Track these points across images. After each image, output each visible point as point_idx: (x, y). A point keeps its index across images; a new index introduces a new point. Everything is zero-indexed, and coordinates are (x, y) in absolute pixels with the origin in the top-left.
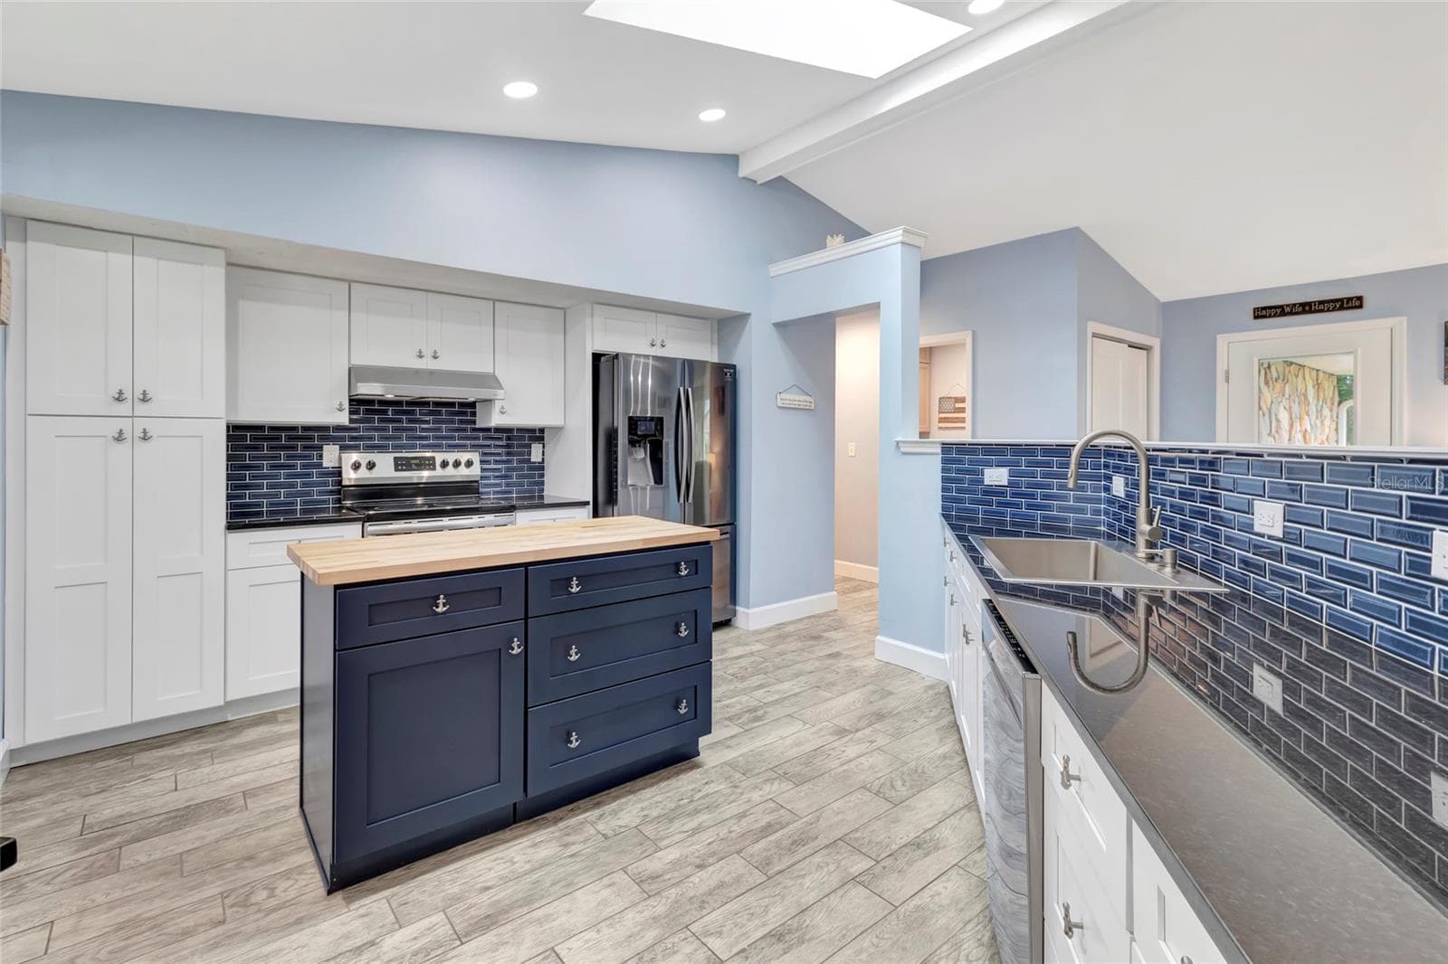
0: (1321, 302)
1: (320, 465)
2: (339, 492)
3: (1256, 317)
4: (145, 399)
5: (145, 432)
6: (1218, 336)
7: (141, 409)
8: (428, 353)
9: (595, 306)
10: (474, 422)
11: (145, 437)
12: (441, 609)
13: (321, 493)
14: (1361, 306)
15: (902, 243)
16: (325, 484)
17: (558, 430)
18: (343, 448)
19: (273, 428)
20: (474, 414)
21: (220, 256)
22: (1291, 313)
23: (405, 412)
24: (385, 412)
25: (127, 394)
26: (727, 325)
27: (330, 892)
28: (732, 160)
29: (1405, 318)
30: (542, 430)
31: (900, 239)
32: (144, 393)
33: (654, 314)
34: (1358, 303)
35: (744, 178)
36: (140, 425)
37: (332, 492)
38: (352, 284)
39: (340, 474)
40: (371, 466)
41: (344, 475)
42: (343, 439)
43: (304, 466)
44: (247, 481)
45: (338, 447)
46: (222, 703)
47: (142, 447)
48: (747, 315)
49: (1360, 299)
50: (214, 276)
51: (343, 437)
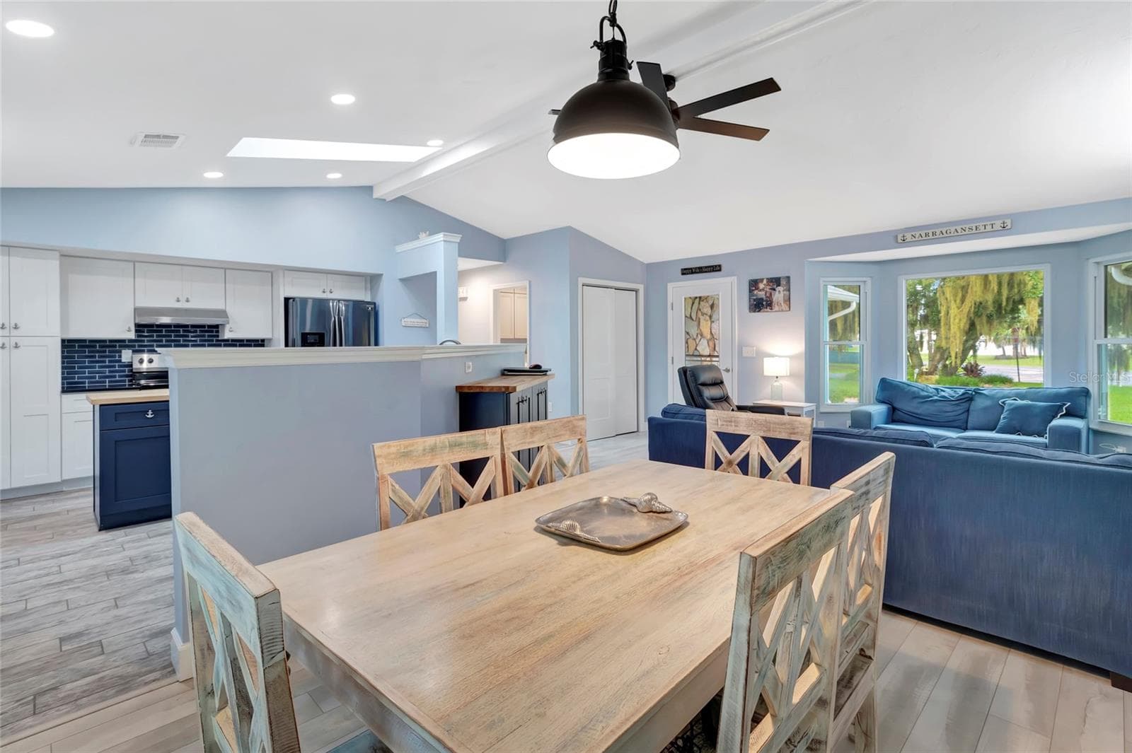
0: (706, 267)
1: (120, 361)
2: (131, 376)
3: (683, 274)
4: (16, 327)
5: (16, 344)
6: (668, 284)
7: (14, 332)
8: (183, 299)
9: (286, 272)
10: (218, 336)
11: (17, 346)
12: (150, 416)
13: (120, 376)
14: (720, 270)
15: (444, 241)
16: (124, 371)
17: (270, 340)
18: (134, 352)
19: (91, 341)
20: (218, 332)
21: (57, 254)
22: (696, 273)
23: (173, 331)
24: (161, 331)
25: (7, 325)
26: (373, 280)
27: (100, 530)
28: (370, 189)
29: (736, 278)
30: (263, 341)
31: (442, 239)
32: (16, 325)
33: (325, 275)
34: (719, 269)
35: (376, 199)
36: (13, 340)
37: (127, 376)
38: (136, 263)
39: (131, 366)
40: (151, 361)
41: (134, 367)
42: (134, 346)
43: (110, 362)
44: (76, 369)
45: (131, 351)
46: (60, 480)
47: (15, 351)
48: (382, 275)
49: (720, 266)
50: (54, 265)
51: (136, 346)
